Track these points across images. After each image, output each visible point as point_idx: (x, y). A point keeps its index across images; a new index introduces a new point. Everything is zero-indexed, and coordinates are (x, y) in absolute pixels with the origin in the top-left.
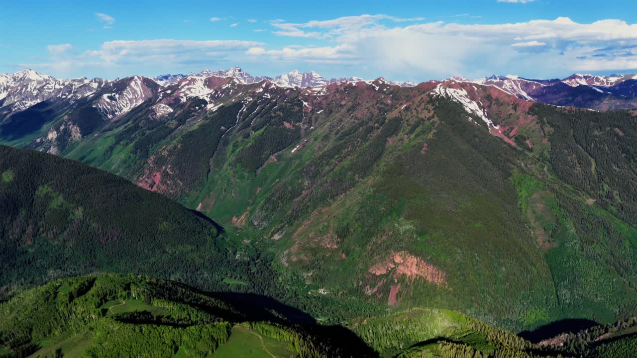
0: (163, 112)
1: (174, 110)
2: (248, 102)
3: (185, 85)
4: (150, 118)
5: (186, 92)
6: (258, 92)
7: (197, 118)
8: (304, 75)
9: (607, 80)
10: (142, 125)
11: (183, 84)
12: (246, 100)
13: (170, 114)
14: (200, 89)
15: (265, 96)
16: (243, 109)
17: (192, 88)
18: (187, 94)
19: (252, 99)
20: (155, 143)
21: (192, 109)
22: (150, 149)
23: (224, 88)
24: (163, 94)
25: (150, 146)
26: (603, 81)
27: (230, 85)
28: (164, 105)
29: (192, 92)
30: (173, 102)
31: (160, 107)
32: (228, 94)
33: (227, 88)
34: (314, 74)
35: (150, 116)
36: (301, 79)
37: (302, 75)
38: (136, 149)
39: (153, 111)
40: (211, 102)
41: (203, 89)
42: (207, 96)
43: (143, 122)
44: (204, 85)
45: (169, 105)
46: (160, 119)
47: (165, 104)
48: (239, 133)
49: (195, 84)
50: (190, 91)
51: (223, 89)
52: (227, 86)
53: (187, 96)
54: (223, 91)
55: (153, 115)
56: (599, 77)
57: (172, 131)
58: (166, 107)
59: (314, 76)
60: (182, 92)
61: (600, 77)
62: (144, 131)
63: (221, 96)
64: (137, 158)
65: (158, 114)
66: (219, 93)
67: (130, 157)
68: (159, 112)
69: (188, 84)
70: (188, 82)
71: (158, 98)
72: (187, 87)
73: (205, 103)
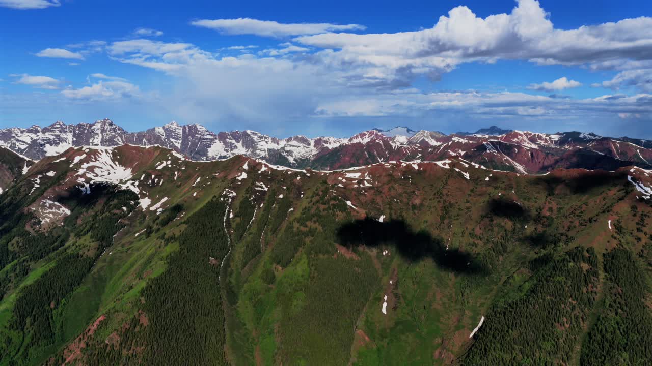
0: (51, 215)
1: (72, 211)
2: (230, 200)
3: (81, 162)
4: (29, 233)
5: (88, 176)
6: (240, 178)
7: (131, 229)
8: (184, 127)
9: (550, 138)
10: (17, 249)
11: (77, 159)
12: (226, 196)
13: (66, 218)
14: (110, 168)
15: (258, 186)
16: (229, 215)
17: (95, 167)
18: (91, 179)
19: (234, 194)
20: (63, 296)
21: (117, 212)
22: (54, 312)
23: (160, 168)
24: (40, 178)
25: (52, 305)
26: (546, 139)
27: (169, 162)
28: (51, 202)
29: (97, 176)
30: (65, 194)
31: (44, 206)
32: (170, 179)
33: (166, 167)
34: (199, 127)
35: (28, 228)
36: (181, 133)
37: (182, 128)
38: (23, 318)
39: (32, 215)
40: (143, 196)
41: (113, 168)
42: (133, 184)
43: (17, 242)
44: (113, 160)
45: (58, 201)
46: (51, 232)
47: (50, 199)
48: (245, 269)
49: (98, 159)
50: (94, 172)
51: (159, 170)
52: (164, 164)
53: (92, 182)
54: (160, 174)
55: (35, 224)
56: (540, 134)
57: (91, 264)
58: (55, 205)
59: (199, 129)
60: (82, 176)
61: (542, 135)
62: (25, 263)
63: (159, 182)
64: (28, 340)
65: (43, 222)
66: (153, 176)
67: (9, 341)
68: (43, 218)
69: (86, 160)
70: (84, 155)
71: (34, 186)
72: (85, 165)
73: (135, 197)
